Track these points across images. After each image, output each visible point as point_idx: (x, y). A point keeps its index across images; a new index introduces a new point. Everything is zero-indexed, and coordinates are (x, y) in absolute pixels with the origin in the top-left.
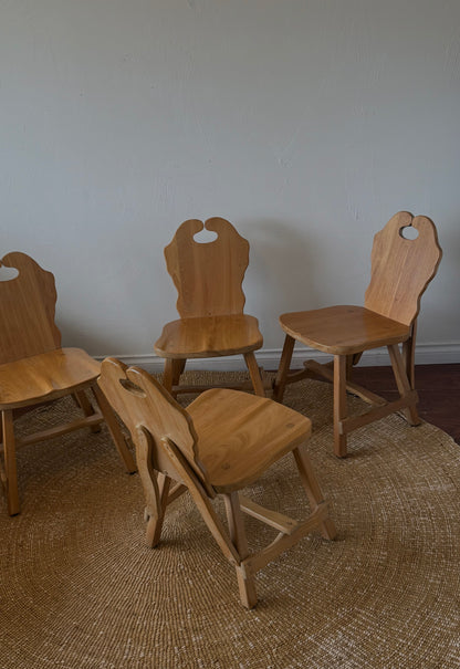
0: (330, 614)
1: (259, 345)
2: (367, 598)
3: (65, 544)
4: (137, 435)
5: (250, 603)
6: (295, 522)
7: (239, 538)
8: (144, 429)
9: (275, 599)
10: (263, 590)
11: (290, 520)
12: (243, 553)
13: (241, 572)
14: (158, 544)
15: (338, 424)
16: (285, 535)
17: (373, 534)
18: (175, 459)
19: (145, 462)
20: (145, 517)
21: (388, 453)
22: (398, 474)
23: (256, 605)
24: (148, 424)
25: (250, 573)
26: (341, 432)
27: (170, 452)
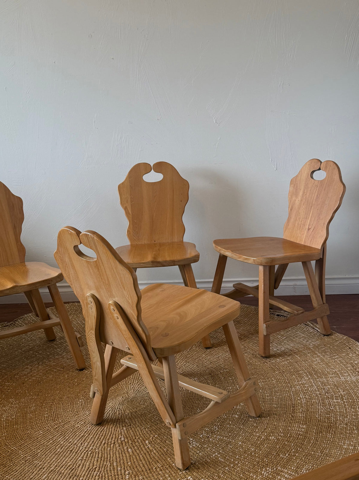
0: (256, 473)
1: (196, 259)
2: (289, 460)
3: (17, 424)
4: (87, 304)
5: (183, 464)
6: (225, 392)
7: (176, 400)
8: (94, 297)
9: (207, 463)
10: (196, 455)
11: (221, 391)
12: (179, 415)
13: (176, 433)
14: (101, 421)
15: (262, 327)
16: (216, 402)
17: (294, 412)
18: (120, 321)
19: (93, 332)
20: (91, 394)
21: (305, 354)
22: (314, 369)
23: (188, 467)
24: (97, 289)
25: (184, 433)
26: (265, 334)
27: (116, 314)
